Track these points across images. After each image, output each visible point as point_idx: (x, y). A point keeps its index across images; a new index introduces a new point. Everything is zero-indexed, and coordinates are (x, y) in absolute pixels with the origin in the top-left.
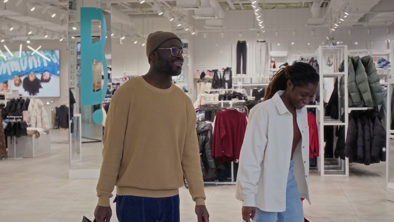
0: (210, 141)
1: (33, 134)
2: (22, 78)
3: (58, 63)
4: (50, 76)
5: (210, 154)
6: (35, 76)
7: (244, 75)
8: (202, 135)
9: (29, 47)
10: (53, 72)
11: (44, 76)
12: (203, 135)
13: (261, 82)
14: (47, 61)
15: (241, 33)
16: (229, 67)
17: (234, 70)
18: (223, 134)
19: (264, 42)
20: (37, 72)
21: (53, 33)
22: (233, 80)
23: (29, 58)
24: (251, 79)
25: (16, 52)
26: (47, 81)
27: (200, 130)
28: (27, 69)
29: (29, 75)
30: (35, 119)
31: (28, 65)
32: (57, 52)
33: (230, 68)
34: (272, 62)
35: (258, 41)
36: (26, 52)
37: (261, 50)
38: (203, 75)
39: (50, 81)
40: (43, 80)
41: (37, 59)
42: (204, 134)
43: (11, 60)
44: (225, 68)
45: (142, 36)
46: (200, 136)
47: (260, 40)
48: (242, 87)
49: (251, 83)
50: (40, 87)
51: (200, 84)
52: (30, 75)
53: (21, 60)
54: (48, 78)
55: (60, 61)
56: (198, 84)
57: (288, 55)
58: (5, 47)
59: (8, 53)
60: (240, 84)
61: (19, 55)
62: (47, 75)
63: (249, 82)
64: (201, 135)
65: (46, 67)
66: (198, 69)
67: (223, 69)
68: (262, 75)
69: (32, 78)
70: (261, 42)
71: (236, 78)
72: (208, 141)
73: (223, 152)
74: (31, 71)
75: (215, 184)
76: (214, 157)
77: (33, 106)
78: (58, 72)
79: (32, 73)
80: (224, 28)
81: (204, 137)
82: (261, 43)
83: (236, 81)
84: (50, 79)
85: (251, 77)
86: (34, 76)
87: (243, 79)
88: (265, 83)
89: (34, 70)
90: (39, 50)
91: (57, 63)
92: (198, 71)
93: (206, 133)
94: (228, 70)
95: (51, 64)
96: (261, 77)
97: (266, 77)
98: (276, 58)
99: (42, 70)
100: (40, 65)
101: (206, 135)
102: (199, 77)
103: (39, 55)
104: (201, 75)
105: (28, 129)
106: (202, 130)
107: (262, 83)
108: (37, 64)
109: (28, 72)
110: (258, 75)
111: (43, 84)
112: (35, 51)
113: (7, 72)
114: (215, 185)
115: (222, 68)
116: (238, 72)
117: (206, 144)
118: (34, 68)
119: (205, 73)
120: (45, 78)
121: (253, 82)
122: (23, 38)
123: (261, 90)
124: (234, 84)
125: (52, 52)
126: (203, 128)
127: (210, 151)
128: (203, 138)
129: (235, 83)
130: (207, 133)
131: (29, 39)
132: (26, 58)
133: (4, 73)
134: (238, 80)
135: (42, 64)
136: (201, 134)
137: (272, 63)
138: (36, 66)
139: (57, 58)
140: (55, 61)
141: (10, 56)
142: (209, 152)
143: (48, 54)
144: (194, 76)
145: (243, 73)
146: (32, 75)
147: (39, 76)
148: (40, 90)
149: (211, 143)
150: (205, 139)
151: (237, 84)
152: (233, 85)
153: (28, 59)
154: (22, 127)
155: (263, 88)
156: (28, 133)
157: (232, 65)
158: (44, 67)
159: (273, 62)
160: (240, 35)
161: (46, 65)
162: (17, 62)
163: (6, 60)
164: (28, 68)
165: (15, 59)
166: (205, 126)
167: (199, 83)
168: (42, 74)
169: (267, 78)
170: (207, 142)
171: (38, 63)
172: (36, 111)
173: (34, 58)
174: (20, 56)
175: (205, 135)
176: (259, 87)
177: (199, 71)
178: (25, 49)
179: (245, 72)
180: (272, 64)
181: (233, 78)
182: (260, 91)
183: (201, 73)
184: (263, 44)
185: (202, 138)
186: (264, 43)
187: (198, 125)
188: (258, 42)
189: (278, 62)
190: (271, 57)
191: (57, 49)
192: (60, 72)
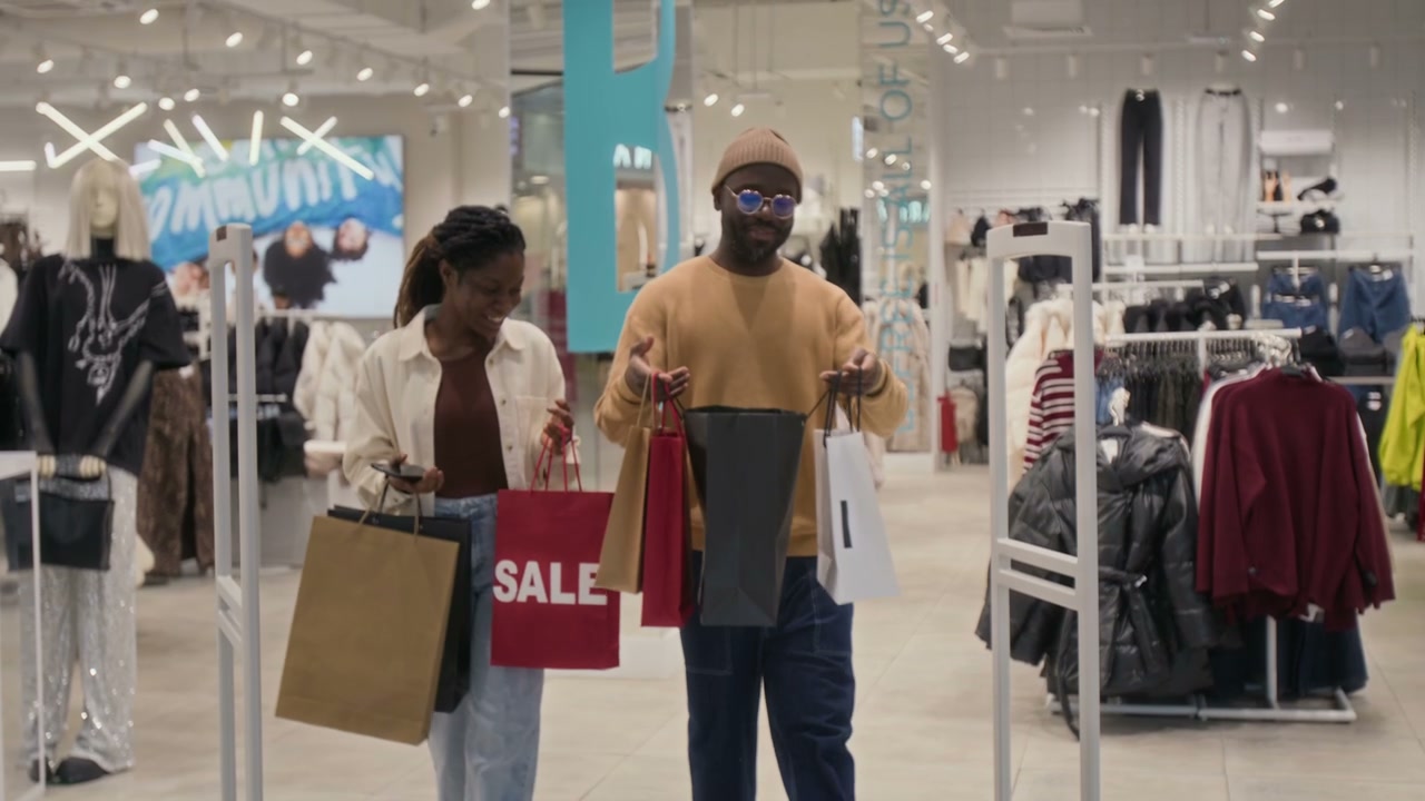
0: (1187, 520)
1: (332, 469)
2: (262, 246)
3: (399, 186)
4: (368, 234)
5: (1186, 580)
6: (310, 238)
7: (1150, 228)
8: (1148, 491)
9: (288, 123)
10: (378, 222)
11: (343, 235)
12: (1150, 493)
13: (1218, 258)
14: (357, 177)
15: (1148, 55)
16: (1089, 195)
17: (1108, 210)
18: (1254, 486)
19: (1236, 93)
20: (315, 221)
21: (390, 64)
22: (1107, 249)
23: (288, 165)
24: (1179, 246)
25: (237, 145)
26: (356, 255)
27: (1141, 470)
28: (277, 212)
29: (285, 232)
30: (331, 405)
31: (282, 193)
32: (394, 144)
33: (1094, 202)
34: (1266, 175)
35: (1209, 92)
36: (274, 147)
37: (1221, 127)
38: (981, 228)
39: (368, 257)
40: (340, 253)
41: (315, 168)
42: (1154, 487)
43: (219, 176)
44: (1073, 201)
45: (730, 74)
46: (1140, 495)
47: (1219, 87)
48: (1142, 278)
49: (1180, 261)
50: (329, 278)
51: (970, 268)
52: (290, 235)
53: (257, 176)
54: (358, 243)
55: (404, 177)
56: (961, 267)
57: (1334, 146)
58: (199, 123)
59: (210, 148)
60: (1134, 265)
61: (248, 156)
62: (354, 232)
63: (1169, 256)
64: (1144, 491)
65: (351, 202)
66: (962, 206)
67: (1065, 205)
68: (1228, 230)
69: (296, 246)
70: (1225, 94)
71: (1117, 243)
72: (1175, 523)
73: (1252, 570)
74: (293, 216)
75: (1197, 717)
76: (1207, 597)
77: (323, 354)
78: (398, 222)
79: (298, 224)
80: (1088, 32)
81: (1157, 501)
82: (1223, 101)
83: (1117, 252)
84: (365, 248)
85: (1180, 235)
86: (304, 235)
87: (1146, 244)
88: (1233, 262)
89: (306, 214)
90: (326, 137)
91: (392, 188)
92: (961, 212)
93: (1165, 482)
94: (1083, 209)
95: (369, 190)
96: (1219, 239)
97: (1238, 238)
98: (1279, 159)
99: (336, 215)
100: (327, 194)
101: (1167, 493)
102: (964, 238)
103: (324, 156)
104: (972, 229)
105: (310, 447)
106: (1148, 469)
107: (1224, 262)
108: (317, 192)
109: (281, 223)
110: (1210, 229)
111: (339, 269)
112: (312, 139)
113: (202, 223)
114: (1195, 723)
115: (1062, 203)
116: (1127, 216)
117: (1170, 535)
118: (304, 206)
119: (991, 221)
120: (346, 243)
121: (1188, 255)
122: (264, 90)
123: (1225, 287)
124: (1110, 264)
125: (375, 141)
126: (1151, 461)
127: (1186, 565)
128: (1151, 506)
129: (1113, 260)
130: (1173, 481)
131: (292, 90)
132: (274, 167)
133: (193, 224)
134: (1124, 248)
135: (337, 188)
136: (1142, 486)
137: (1270, 177)
138: (313, 199)
139: (393, 167)
140: (388, 178)
141: (215, 160)
142: (1180, 572)
143: (357, 149)
144: (945, 234)
145: (1146, 221)
146: (298, 231)
147: (324, 239)
148: (329, 289)
149: (1191, 531)
150: (1163, 510)
151: (1120, 264)
152: (1106, 269)
153: (281, 169)
154: (287, 440)
155: (1232, 282)
156: (311, 465)
157: (1099, 188)
158: (343, 202)
159: (1273, 176)
160: (1147, 66)
161: (349, 192)
162: (240, 181)
163: (200, 172)
164: (283, 205)
165: (233, 171)
166: (1160, 451)
167: (966, 262)
168: (337, 229)
169: (1244, 243)
170: (1170, 526)
171: (320, 187)
172: (334, 372)
173: (304, 167)
174: (254, 158)
175: (1159, 493)
176: (1213, 279)
177: (965, 213)
178: (274, 134)
179: (1153, 216)
180: (1270, 186)
181: (1107, 243)
182: (1222, 295)
183: (972, 222)
184: (1233, 105)
185: (1146, 503)
186: (1239, 97)
187: (1126, 443)
188: (1210, 96)
189: (1292, 175)
190: (1263, 157)
191: (393, 133)
192: (405, 221)
